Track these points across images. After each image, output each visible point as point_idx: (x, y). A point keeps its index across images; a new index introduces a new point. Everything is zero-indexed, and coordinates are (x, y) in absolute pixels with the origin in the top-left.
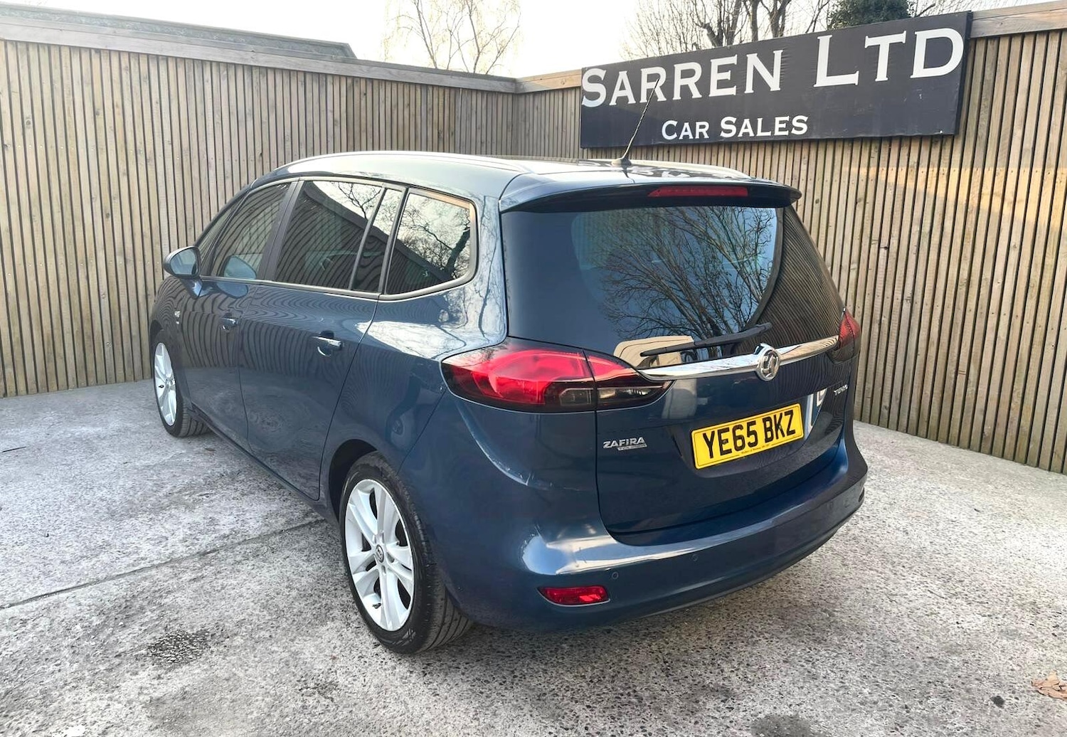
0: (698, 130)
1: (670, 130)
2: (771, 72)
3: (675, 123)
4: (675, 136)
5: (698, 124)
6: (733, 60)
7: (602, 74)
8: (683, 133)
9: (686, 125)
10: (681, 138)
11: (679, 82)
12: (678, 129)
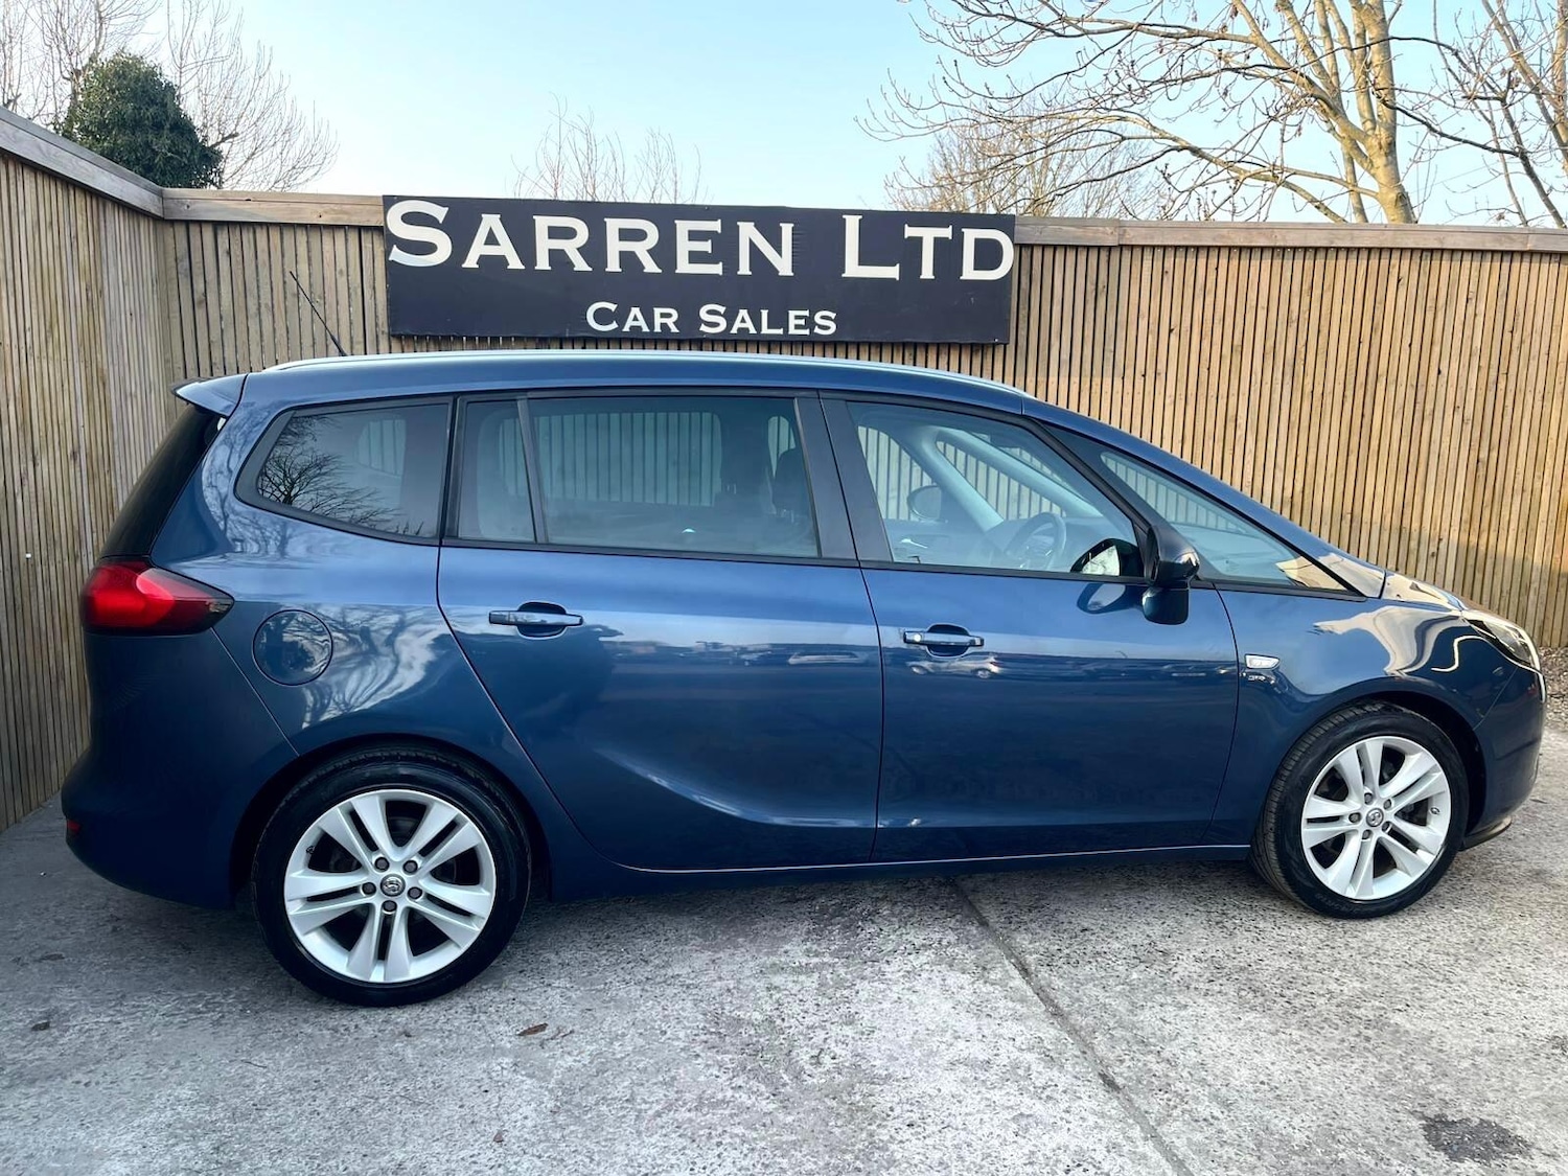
0: (658, 321)
1: (602, 316)
2: (778, 249)
3: (612, 307)
4: (614, 326)
5: (658, 311)
6: (715, 226)
7: (440, 213)
8: (630, 323)
9: (635, 311)
10: (626, 329)
11: (614, 247)
12: (621, 317)
